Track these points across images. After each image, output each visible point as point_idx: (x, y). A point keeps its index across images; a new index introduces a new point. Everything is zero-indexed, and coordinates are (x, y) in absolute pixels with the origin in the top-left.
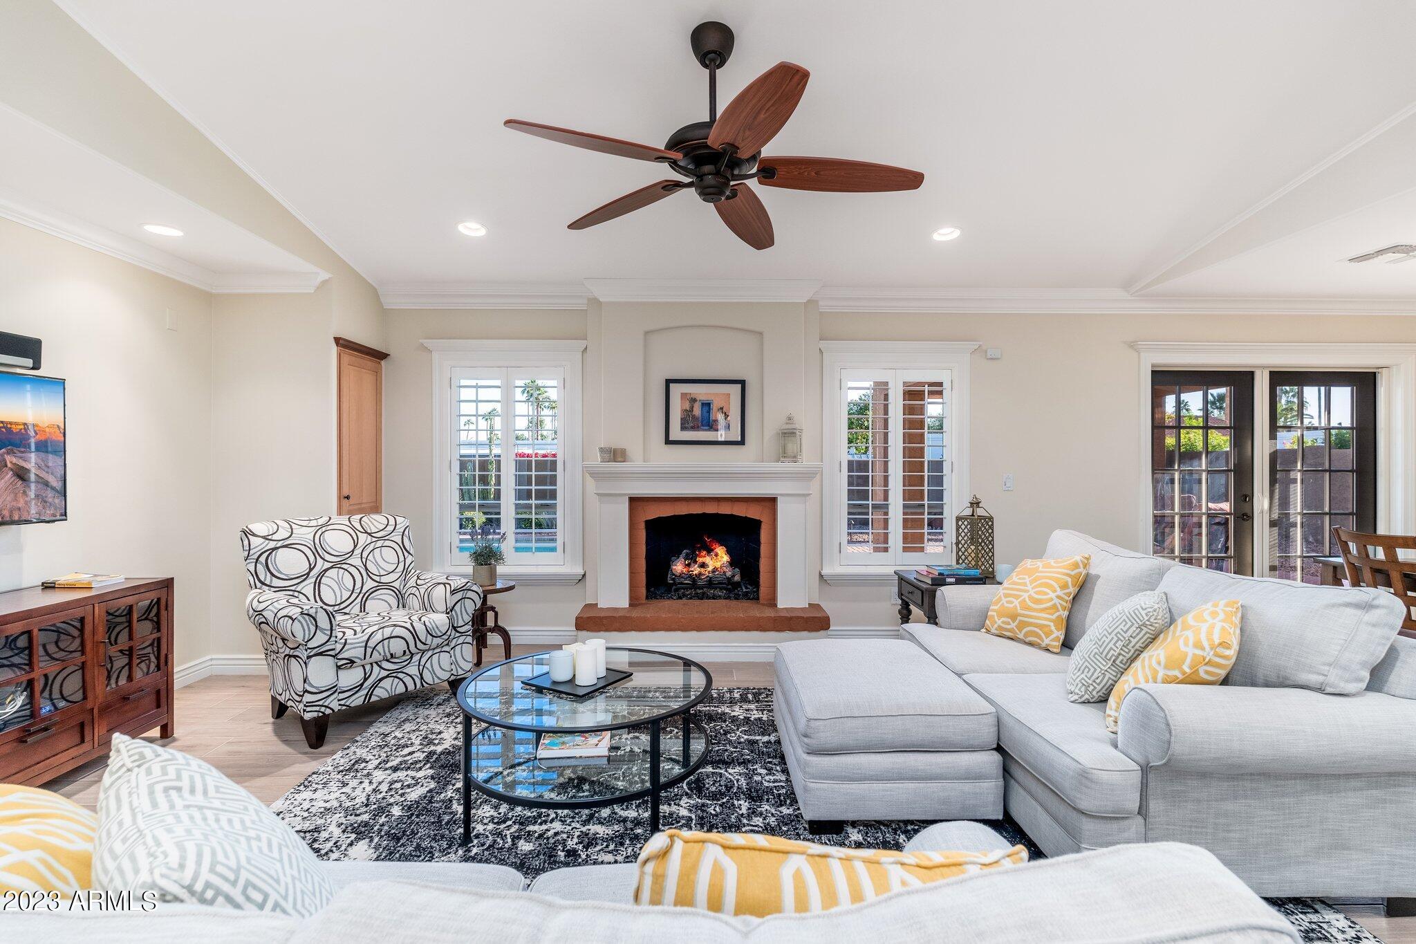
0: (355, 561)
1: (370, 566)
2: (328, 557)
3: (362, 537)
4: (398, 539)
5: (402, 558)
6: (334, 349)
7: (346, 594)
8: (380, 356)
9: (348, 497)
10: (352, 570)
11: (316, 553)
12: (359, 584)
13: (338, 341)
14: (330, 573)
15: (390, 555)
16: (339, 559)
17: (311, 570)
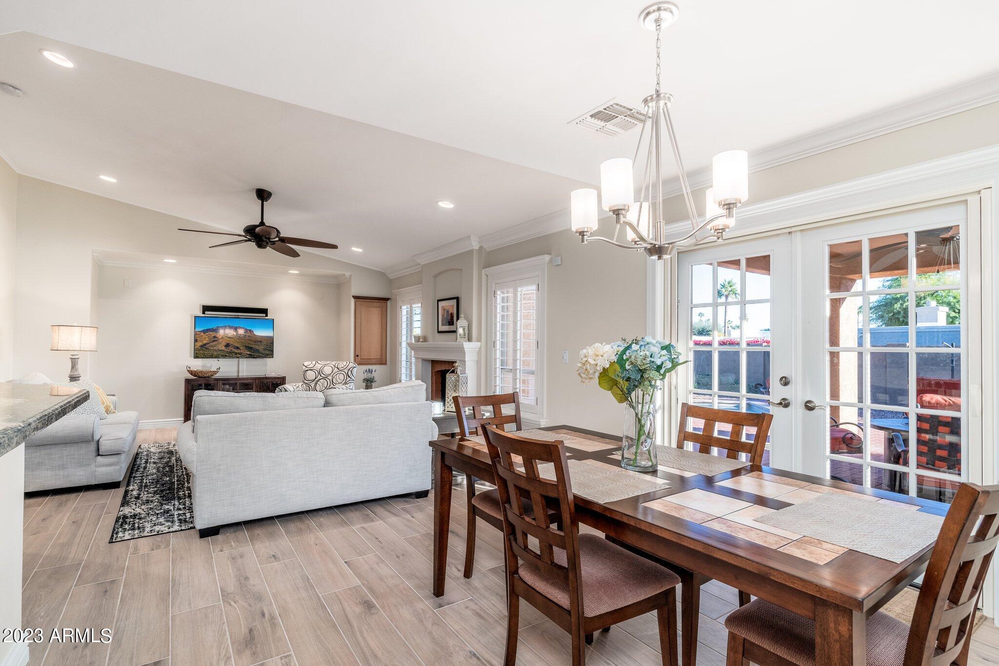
0: (330, 378)
1: (334, 380)
2: (322, 375)
3: (336, 369)
4: (346, 371)
5: (345, 379)
6: (353, 300)
7: (323, 388)
8: (387, 299)
9: (358, 356)
10: (328, 380)
11: (319, 373)
12: (328, 386)
13: (355, 297)
14: (322, 381)
15: (342, 377)
16: (325, 376)
17: (316, 378)
